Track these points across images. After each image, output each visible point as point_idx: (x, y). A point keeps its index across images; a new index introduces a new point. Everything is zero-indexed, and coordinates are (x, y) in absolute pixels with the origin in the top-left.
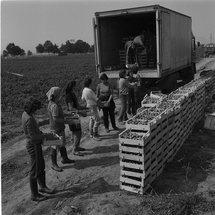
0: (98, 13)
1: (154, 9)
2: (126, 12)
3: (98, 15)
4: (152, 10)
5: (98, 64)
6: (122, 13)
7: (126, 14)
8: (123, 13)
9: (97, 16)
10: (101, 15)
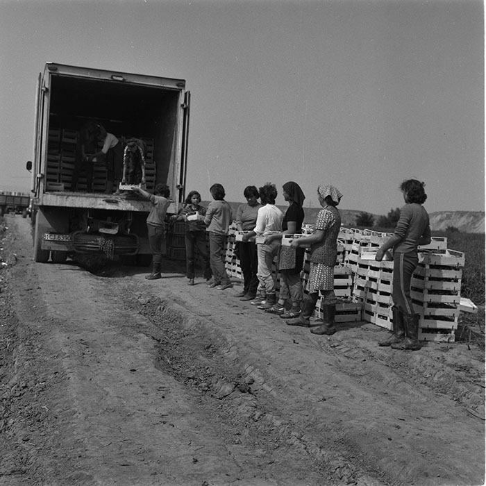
0: (56, 66)
1: (178, 85)
2: (121, 79)
3: (56, 69)
4: (174, 86)
5: (42, 172)
6: (112, 78)
7: (120, 81)
8: (115, 78)
9: (52, 72)
10: (61, 72)
